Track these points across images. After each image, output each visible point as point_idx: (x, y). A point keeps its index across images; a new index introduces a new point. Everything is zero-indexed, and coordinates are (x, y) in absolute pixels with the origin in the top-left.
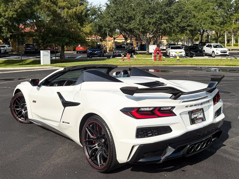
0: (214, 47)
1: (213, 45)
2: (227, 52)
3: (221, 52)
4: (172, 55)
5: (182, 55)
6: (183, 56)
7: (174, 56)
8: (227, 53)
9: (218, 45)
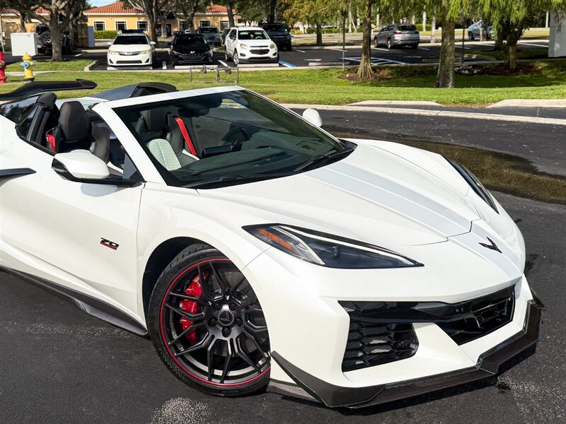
0: (241, 37)
1: (239, 32)
2: (268, 50)
3: (253, 52)
4: (111, 62)
5: (140, 62)
6: (143, 64)
7: (115, 64)
8: (270, 55)
9: (252, 32)
